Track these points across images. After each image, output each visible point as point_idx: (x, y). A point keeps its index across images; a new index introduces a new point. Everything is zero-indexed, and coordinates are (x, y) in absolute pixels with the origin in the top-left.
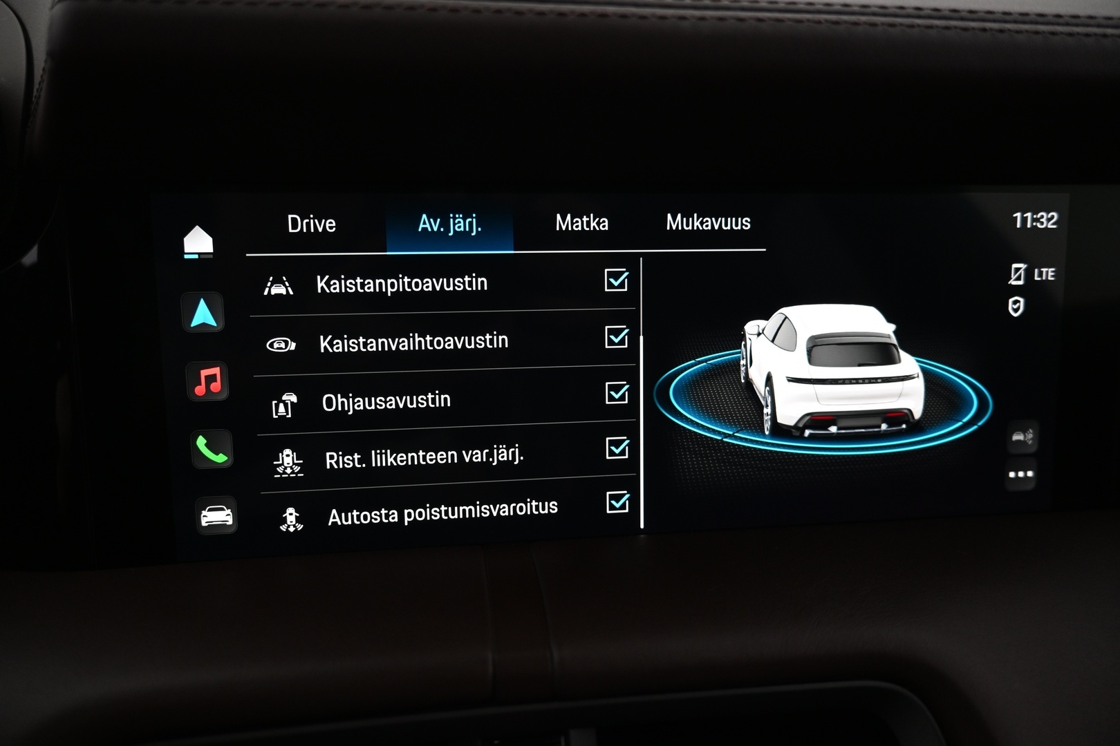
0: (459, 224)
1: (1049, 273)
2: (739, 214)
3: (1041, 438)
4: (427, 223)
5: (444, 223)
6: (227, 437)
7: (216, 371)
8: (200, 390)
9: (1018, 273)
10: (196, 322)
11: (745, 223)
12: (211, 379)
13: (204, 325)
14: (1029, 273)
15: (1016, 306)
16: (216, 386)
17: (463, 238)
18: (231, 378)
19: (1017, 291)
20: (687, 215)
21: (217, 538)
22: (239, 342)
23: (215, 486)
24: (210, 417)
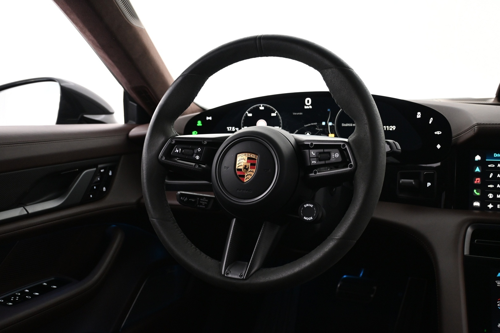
6: (480, 190)
7: (479, 179)
8: (476, 182)
10: (476, 171)
12: (478, 180)
13: (477, 171)
16: (479, 182)
18: (481, 180)
21: (476, 208)
22: (484, 175)
23: (477, 199)
24: (477, 187)
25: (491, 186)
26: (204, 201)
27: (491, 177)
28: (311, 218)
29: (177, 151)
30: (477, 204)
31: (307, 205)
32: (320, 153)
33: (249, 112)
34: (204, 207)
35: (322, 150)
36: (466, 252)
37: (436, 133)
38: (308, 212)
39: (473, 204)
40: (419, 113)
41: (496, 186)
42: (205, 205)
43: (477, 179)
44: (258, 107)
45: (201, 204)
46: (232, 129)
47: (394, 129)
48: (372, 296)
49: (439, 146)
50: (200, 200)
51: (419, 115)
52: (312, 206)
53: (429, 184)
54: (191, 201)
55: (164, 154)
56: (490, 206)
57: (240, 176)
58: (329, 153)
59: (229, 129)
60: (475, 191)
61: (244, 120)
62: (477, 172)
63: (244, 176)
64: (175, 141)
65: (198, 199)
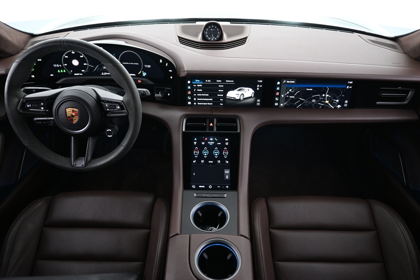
0: (209, 81)
1: (261, 86)
2: (232, 80)
3: (260, 101)
4: (206, 81)
5: (208, 81)
6: (190, 97)
9: (258, 86)
11: (233, 81)
14: (259, 86)
15: (258, 89)
17: (209, 82)
18: (191, 93)
19: (258, 87)
20: (228, 80)
21: (189, 105)
22: (192, 90)
23: (189, 101)
24: (189, 95)
25: (195, 95)
26: (52, 122)
27: (195, 91)
28: (111, 136)
29: (29, 106)
30: (189, 103)
31: (108, 130)
32: (110, 105)
33: (66, 55)
34: (53, 125)
35: (111, 104)
36: (184, 130)
37: (169, 71)
38: (109, 133)
39: (188, 103)
40: (161, 60)
41: (197, 95)
42: (53, 124)
43: (189, 92)
44: (71, 53)
45: (51, 124)
46: (57, 66)
47: (150, 67)
48: (154, 128)
49: (171, 77)
50: (49, 122)
51: (161, 61)
52: (111, 130)
53: (169, 94)
54: (44, 123)
55: (21, 108)
56: (195, 104)
57: (70, 120)
58: (115, 106)
59: (55, 66)
60: (188, 97)
61: (63, 60)
62: (189, 89)
63: (72, 120)
64: (25, 100)
65: (48, 121)
